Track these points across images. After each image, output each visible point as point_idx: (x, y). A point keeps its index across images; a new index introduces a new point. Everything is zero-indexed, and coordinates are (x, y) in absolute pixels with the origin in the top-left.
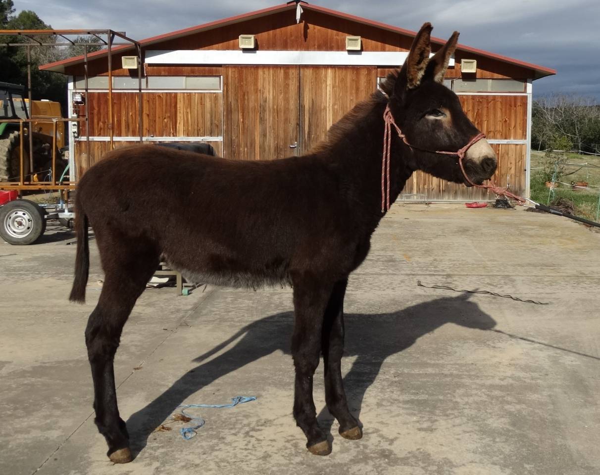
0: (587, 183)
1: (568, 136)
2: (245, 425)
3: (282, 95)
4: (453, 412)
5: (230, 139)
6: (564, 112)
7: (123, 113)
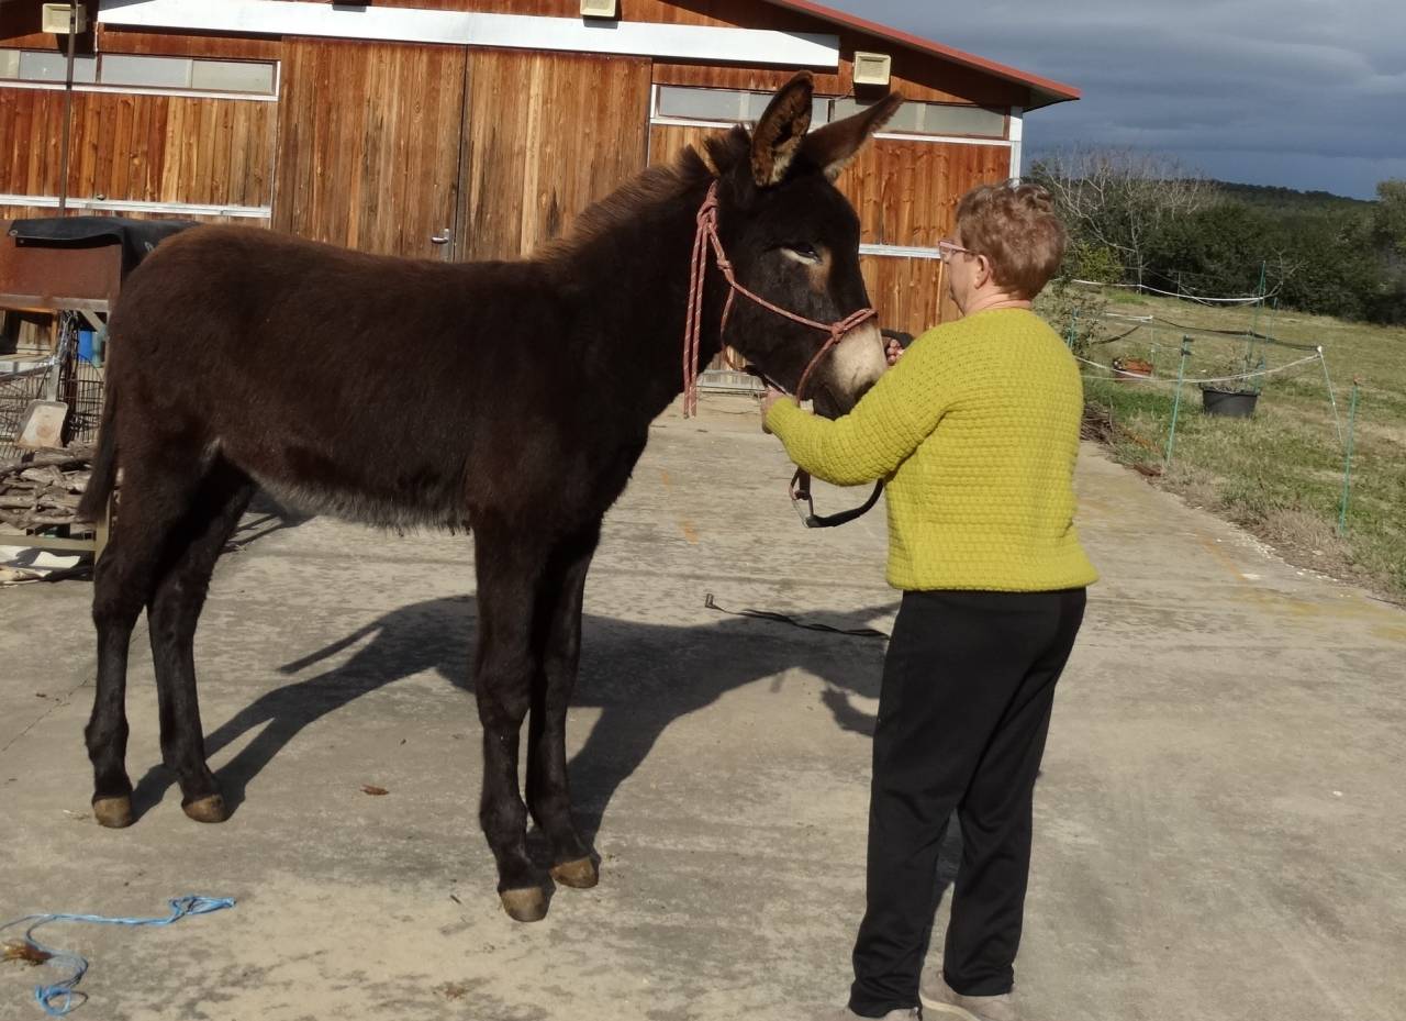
0: (1151, 366)
1: (1112, 249)
2: (190, 982)
3: (421, 115)
4: (749, 968)
5: (288, 214)
6: (1105, 191)
7: (36, 138)
